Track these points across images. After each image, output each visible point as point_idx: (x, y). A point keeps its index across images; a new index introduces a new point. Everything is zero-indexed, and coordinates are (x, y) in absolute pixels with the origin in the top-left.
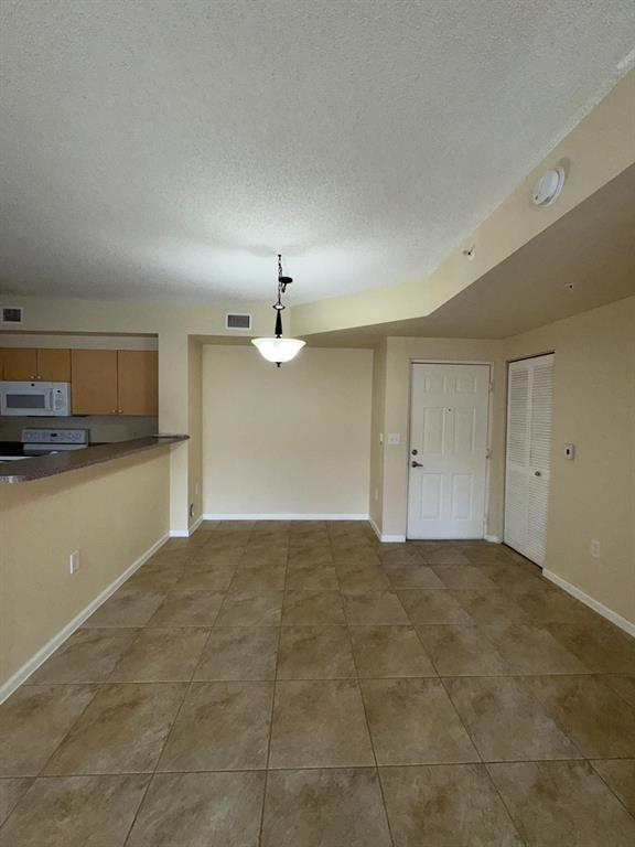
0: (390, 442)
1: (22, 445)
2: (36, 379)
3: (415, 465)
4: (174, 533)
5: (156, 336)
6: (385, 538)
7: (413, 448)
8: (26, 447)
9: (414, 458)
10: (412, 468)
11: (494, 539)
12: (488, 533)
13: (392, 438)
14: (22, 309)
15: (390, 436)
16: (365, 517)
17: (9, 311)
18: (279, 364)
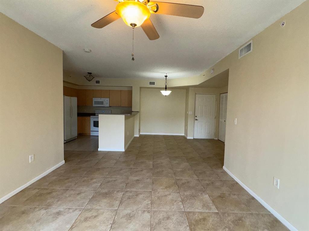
0: (190, 114)
1: (95, 114)
2: (101, 97)
3: (196, 120)
4: (135, 136)
5: (132, 87)
6: (188, 138)
7: (196, 115)
8: (96, 114)
9: (196, 118)
10: (195, 121)
11: (216, 139)
12: (215, 137)
13: (190, 113)
14: (100, 80)
15: (190, 112)
16: (183, 135)
17: (97, 81)
18: (166, 96)
